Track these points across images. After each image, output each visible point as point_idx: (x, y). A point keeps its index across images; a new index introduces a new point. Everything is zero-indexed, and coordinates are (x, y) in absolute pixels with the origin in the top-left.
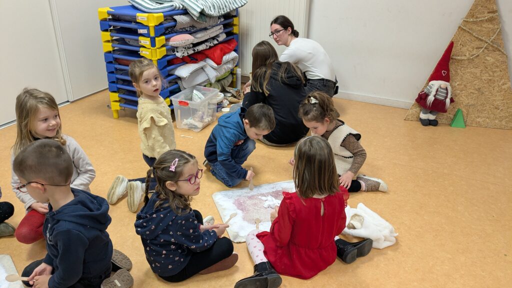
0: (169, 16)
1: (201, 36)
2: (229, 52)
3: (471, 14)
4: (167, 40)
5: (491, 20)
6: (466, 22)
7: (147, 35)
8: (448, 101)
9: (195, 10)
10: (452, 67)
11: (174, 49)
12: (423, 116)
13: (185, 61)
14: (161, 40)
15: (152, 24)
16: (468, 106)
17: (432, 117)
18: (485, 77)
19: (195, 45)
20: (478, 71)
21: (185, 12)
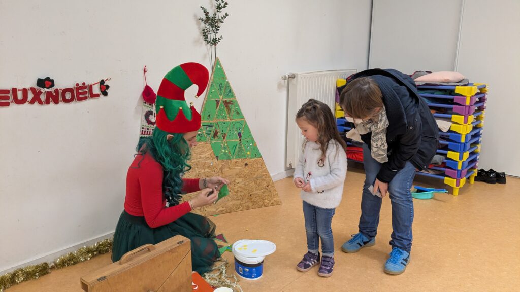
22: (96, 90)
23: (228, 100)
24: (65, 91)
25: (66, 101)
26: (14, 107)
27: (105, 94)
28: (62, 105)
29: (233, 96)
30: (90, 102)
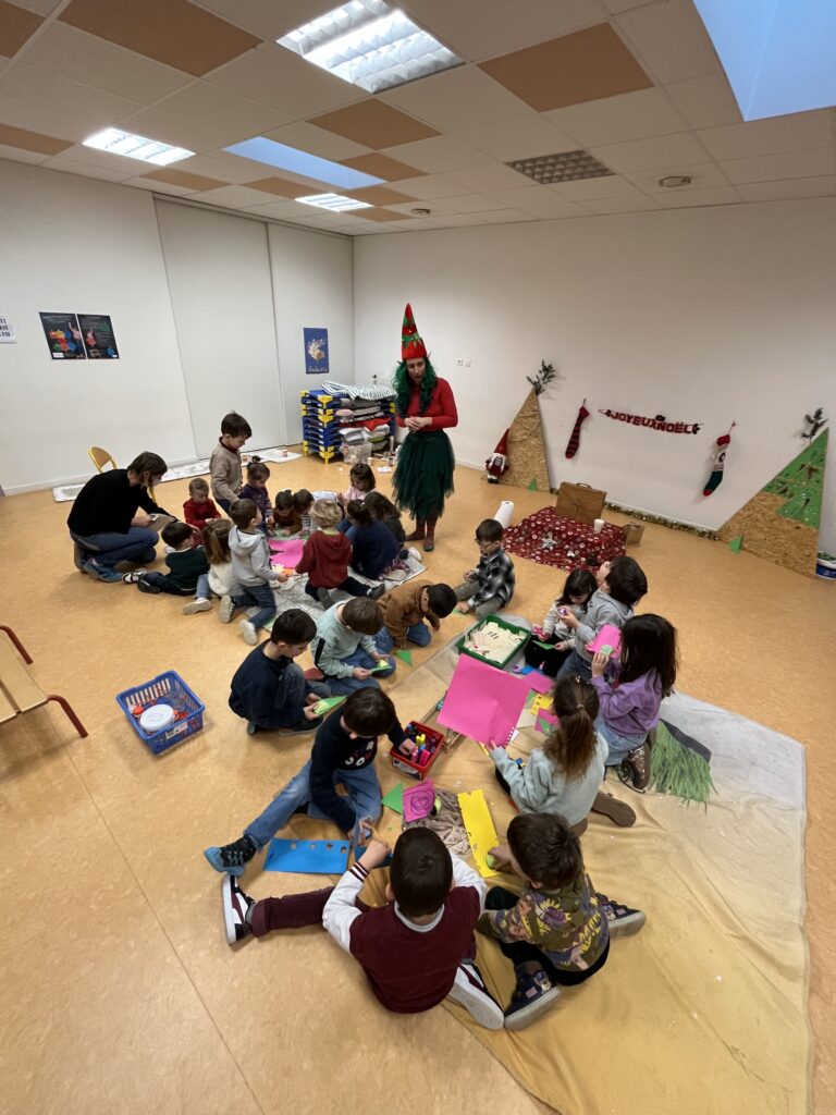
0: (336, 398)
1: (358, 412)
2: (382, 424)
3: (522, 412)
4: (335, 412)
5: (533, 416)
6: (518, 417)
7: (321, 408)
8: (502, 467)
9: (353, 396)
10: (510, 447)
11: (340, 417)
12: (489, 477)
13: (346, 425)
14: (330, 411)
15: (325, 402)
16: (518, 473)
17: (494, 478)
18: (530, 454)
19: (356, 417)
20: (525, 450)
21: (348, 396)
22: (690, 429)
23: (814, 467)
24: (670, 425)
25: (668, 430)
26: (641, 427)
27: (695, 432)
28: (665, 432)
29: (823, 466)
30: (683, 435)
